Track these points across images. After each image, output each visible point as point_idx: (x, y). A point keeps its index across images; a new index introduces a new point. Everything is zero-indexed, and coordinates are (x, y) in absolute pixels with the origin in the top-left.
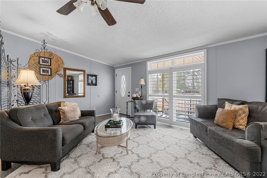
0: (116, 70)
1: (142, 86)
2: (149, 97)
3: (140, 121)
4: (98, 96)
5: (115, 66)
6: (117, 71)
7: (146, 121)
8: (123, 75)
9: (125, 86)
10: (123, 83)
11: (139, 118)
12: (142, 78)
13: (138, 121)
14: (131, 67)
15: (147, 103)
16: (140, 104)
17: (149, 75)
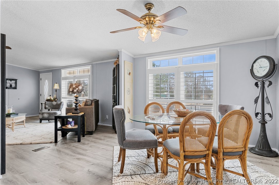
0: (40, 74)
1: (56, 90)
2: (62, 99)
3: (43, 117)
4: (19, 99)
5: (40, 71)
6: (42, 76)
7: (48, 117)
8: (46, 79)
9: (47, 90)
10: (46, 86)
11: (42, 115)
12: (56, 83)
13: (42, 117)
14: (52, 73)
15: (57, 104)
16: (51, 104)
17: (62, 81)
